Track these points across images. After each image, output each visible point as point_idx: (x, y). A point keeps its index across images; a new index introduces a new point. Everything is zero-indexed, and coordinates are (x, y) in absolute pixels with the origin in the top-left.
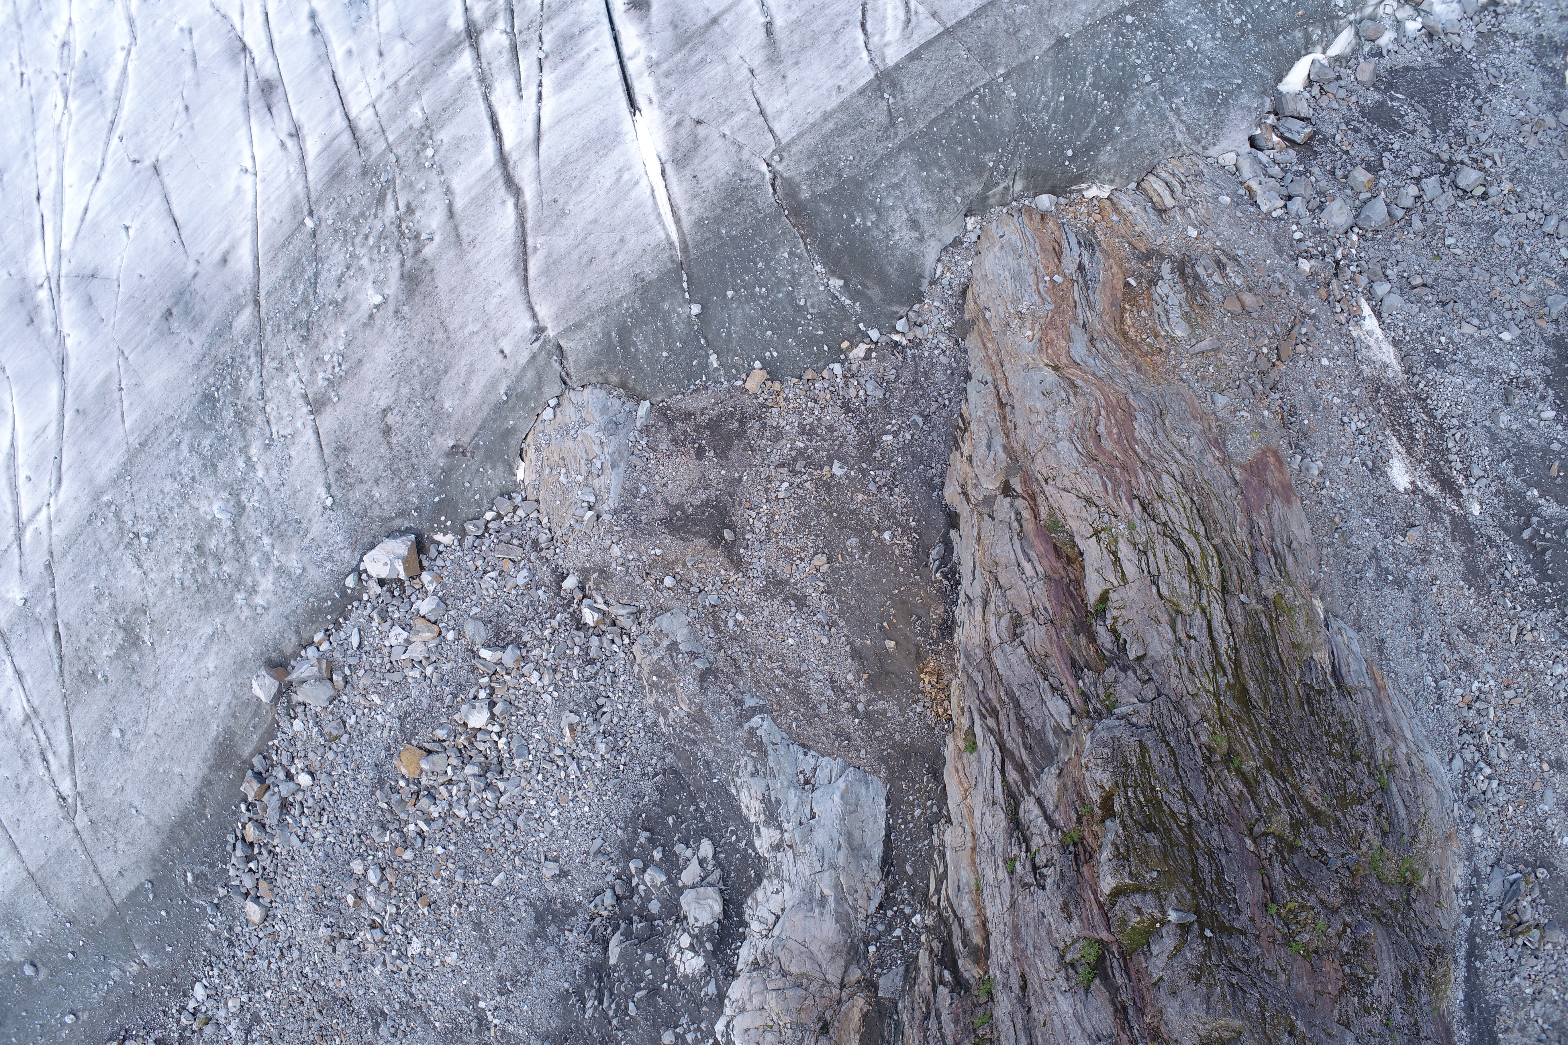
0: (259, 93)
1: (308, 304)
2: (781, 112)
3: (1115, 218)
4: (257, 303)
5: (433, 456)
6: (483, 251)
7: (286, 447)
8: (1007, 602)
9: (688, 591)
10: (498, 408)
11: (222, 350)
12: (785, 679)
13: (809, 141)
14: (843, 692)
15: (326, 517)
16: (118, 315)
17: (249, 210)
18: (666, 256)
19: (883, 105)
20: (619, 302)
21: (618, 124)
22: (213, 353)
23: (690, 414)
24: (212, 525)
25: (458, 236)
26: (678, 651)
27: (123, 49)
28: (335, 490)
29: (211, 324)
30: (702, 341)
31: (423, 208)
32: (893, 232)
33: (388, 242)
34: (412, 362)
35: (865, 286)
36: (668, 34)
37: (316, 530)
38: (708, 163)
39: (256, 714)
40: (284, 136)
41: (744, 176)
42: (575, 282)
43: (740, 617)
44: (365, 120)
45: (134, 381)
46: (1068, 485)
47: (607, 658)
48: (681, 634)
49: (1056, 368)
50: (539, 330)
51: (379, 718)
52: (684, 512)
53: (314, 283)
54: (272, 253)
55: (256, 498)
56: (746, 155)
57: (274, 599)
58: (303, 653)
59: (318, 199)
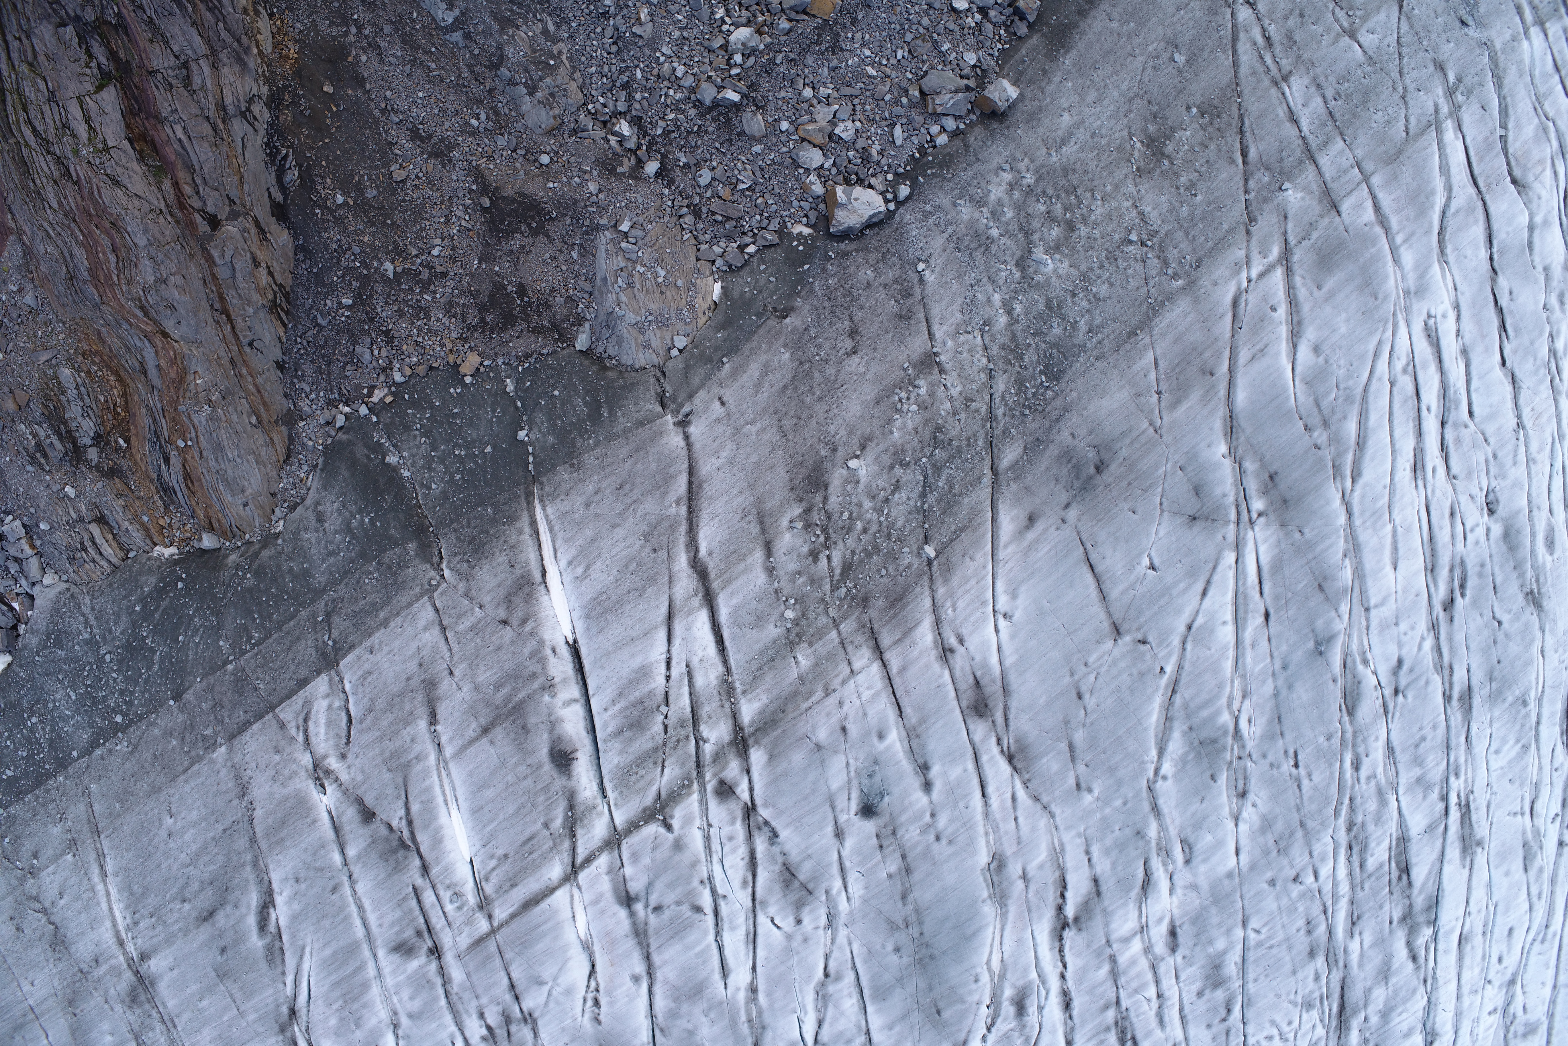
0: (991, 704)
1: (934, 466)
2: (426, 629)
3: (145, 519)
4: (994, 471)
5: (807, 308)
6: (735, 504)
7: (967, 323)
8: (199, 102)
9: (528, 151)
10: (732, 349)
11: (1036, 425)
12: (426, 58)
13: (403, 599)
14: (370, 45)
15: (927, 253)
16: (1161, 471)
17: (1000, 572)
18: (547, 489)
19: (335, 634)
20: (596, 445)
21: (588, 629)
22: (1047, 423)
23: (533, 331)
24: (1054, 249)
25: (761, 523)
26: (526, 85)
27: (1164, 778)
28: (915, 278)
29: (1048, 453)
30: (519, 404)
31: (799, 555)
32: (338, 510)
33: (840, 523)
34: (820, 399)
35: (368, 457)
36: (532, 720)
37: (939, 241)
38: (498, 580)
39: (1021, 73)
40: (960, 650)
41: (465, 565)
42: (639, 466)
43: (474, 122)
44: (863, 657)
45: (1142, 399)
46: (135, 201)
47: (611, 90)
48: (526, 103)
49: (165, 335)
50: (683, 424)
51: (867, 52)
52: (529, 225)
53: (926, 487)
54: (975, 523)
55: (1004, 274)
56: (462, 586)
57: (991, 177)
58: (962, 126)
59: (920, 576)
